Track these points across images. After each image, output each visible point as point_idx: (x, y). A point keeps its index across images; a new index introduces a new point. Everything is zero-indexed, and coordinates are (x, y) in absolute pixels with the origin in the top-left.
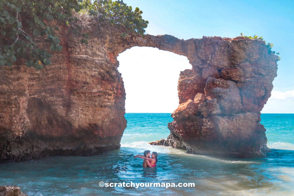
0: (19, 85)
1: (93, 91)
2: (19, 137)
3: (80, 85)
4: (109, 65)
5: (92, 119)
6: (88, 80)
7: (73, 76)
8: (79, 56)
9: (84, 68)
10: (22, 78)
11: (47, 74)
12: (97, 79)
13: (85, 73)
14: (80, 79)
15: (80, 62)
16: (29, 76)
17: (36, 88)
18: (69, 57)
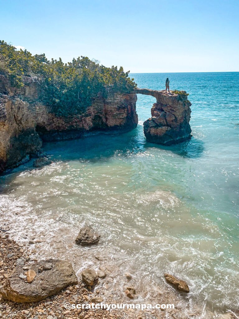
0: (89, 111)
1: (114, 114)
2: (87, 130)
3: (109, 112)
4: (121, 103)
5: (115, 123)
6: (112, 109)
7: (106, 108)
8: (108, 101)
9: (110, 105)
10: (90, 109)
11: (99, 107)
12: (117, 109)
13: (111, 107)
14: (109, 110)
15: (108, 103)
16: (93, 108)
17: (96, 112)
18: (104, 101)
